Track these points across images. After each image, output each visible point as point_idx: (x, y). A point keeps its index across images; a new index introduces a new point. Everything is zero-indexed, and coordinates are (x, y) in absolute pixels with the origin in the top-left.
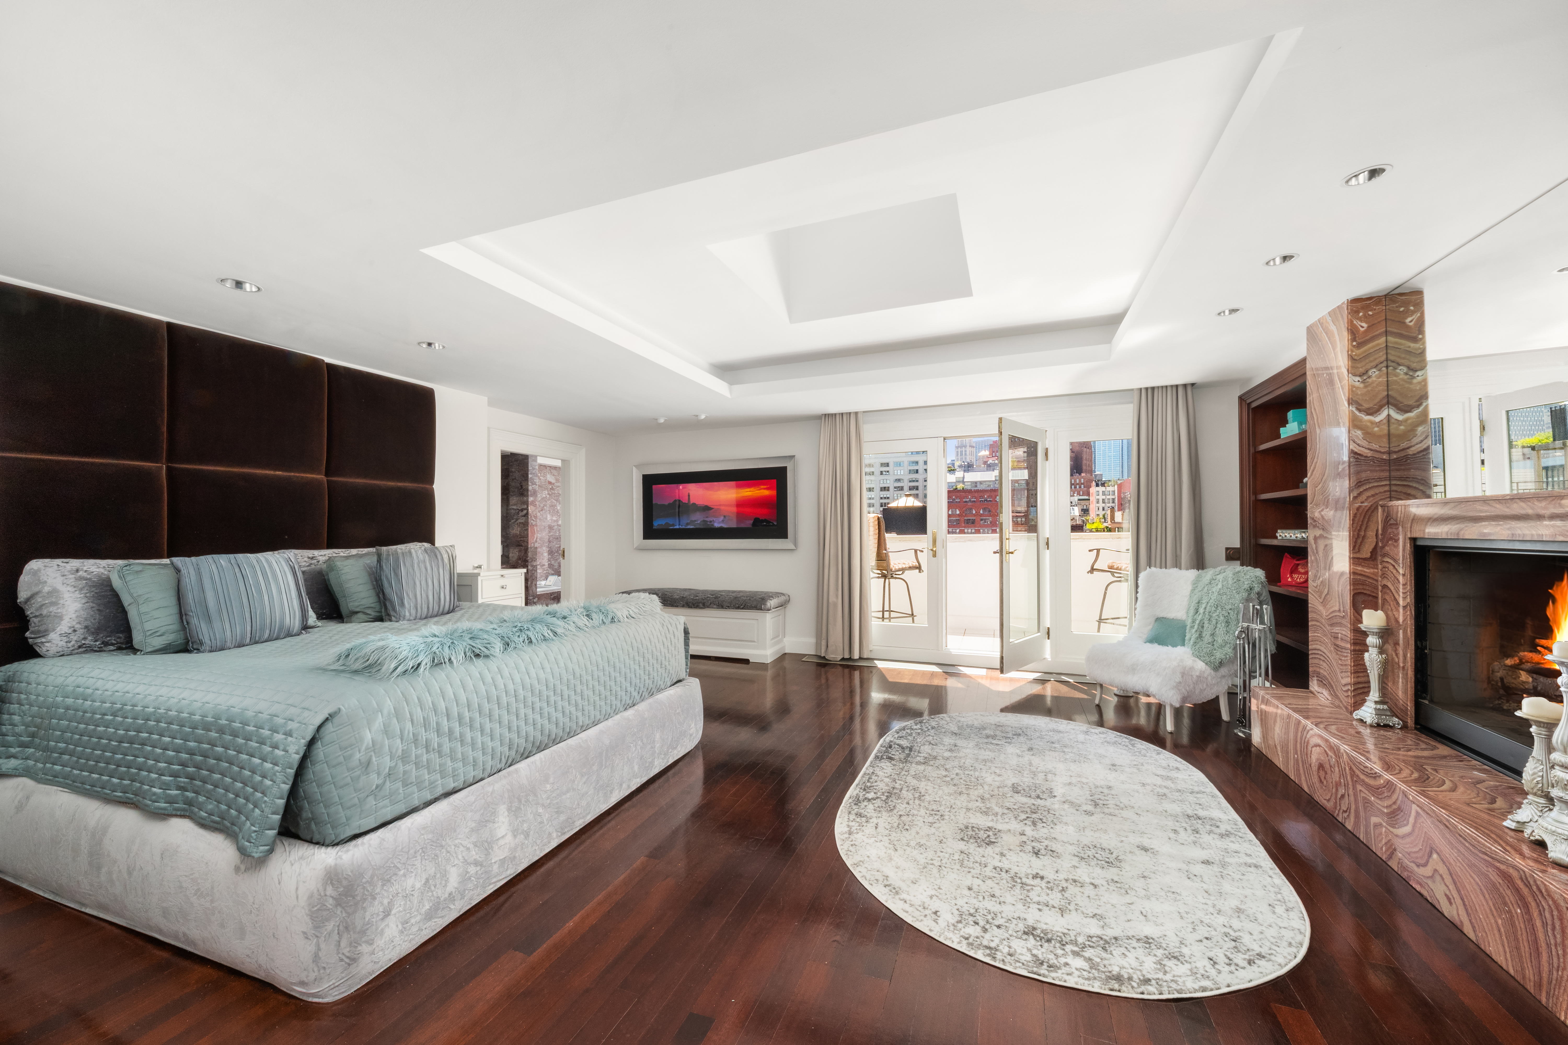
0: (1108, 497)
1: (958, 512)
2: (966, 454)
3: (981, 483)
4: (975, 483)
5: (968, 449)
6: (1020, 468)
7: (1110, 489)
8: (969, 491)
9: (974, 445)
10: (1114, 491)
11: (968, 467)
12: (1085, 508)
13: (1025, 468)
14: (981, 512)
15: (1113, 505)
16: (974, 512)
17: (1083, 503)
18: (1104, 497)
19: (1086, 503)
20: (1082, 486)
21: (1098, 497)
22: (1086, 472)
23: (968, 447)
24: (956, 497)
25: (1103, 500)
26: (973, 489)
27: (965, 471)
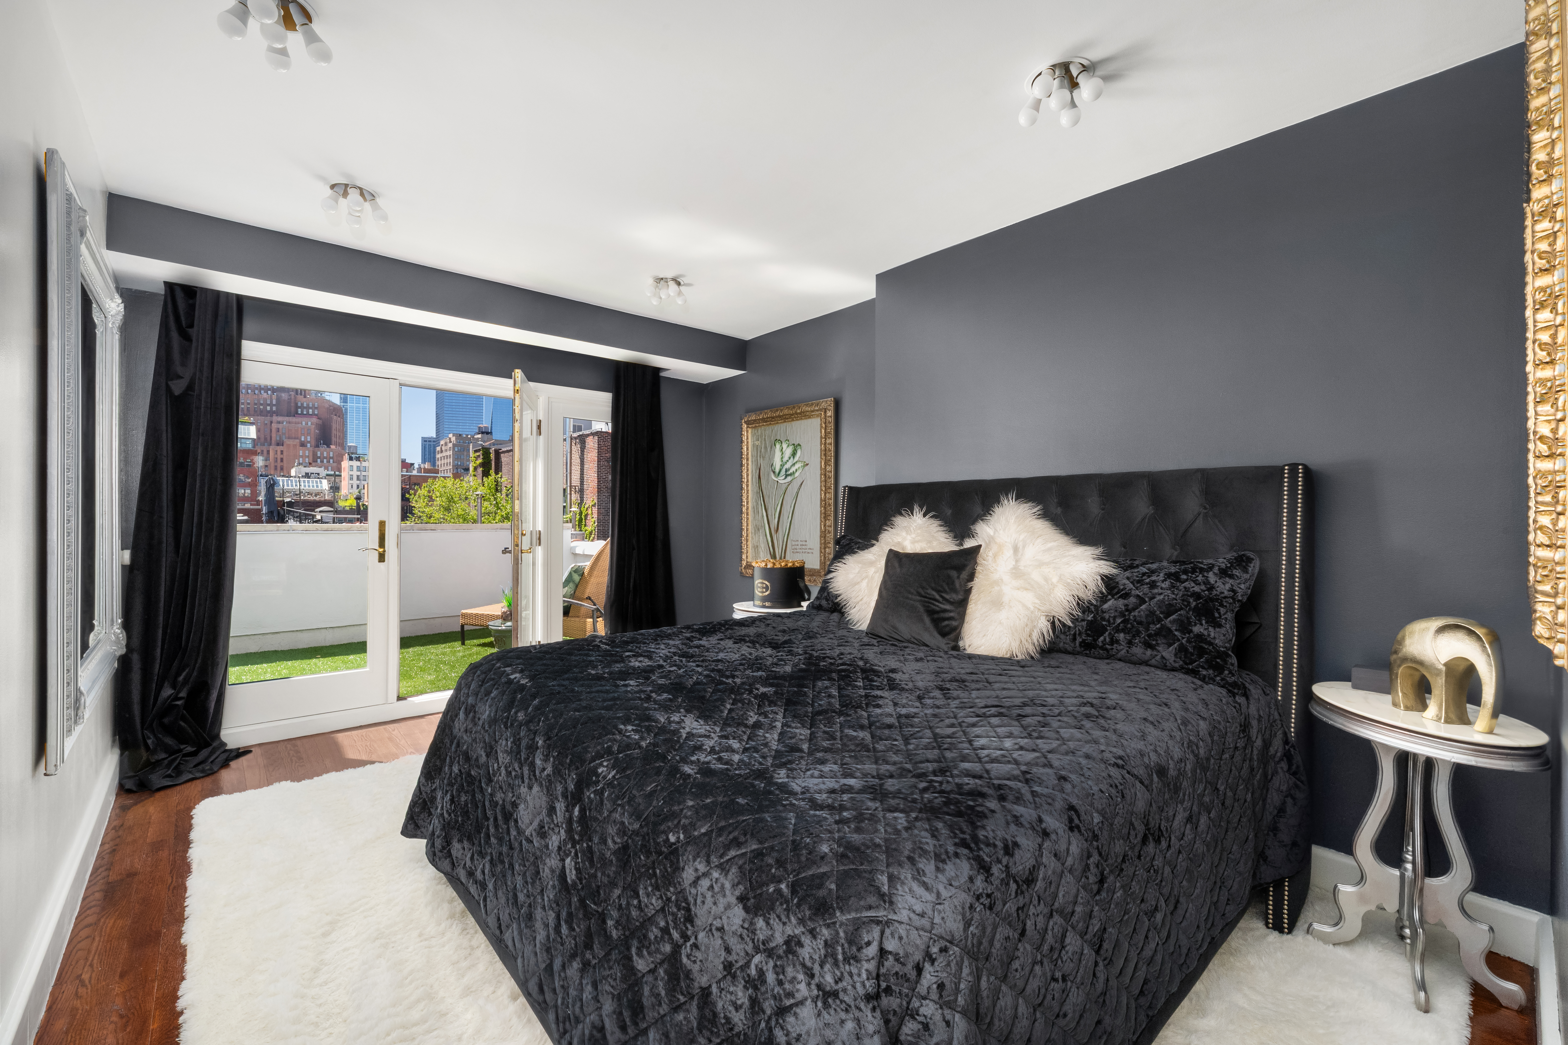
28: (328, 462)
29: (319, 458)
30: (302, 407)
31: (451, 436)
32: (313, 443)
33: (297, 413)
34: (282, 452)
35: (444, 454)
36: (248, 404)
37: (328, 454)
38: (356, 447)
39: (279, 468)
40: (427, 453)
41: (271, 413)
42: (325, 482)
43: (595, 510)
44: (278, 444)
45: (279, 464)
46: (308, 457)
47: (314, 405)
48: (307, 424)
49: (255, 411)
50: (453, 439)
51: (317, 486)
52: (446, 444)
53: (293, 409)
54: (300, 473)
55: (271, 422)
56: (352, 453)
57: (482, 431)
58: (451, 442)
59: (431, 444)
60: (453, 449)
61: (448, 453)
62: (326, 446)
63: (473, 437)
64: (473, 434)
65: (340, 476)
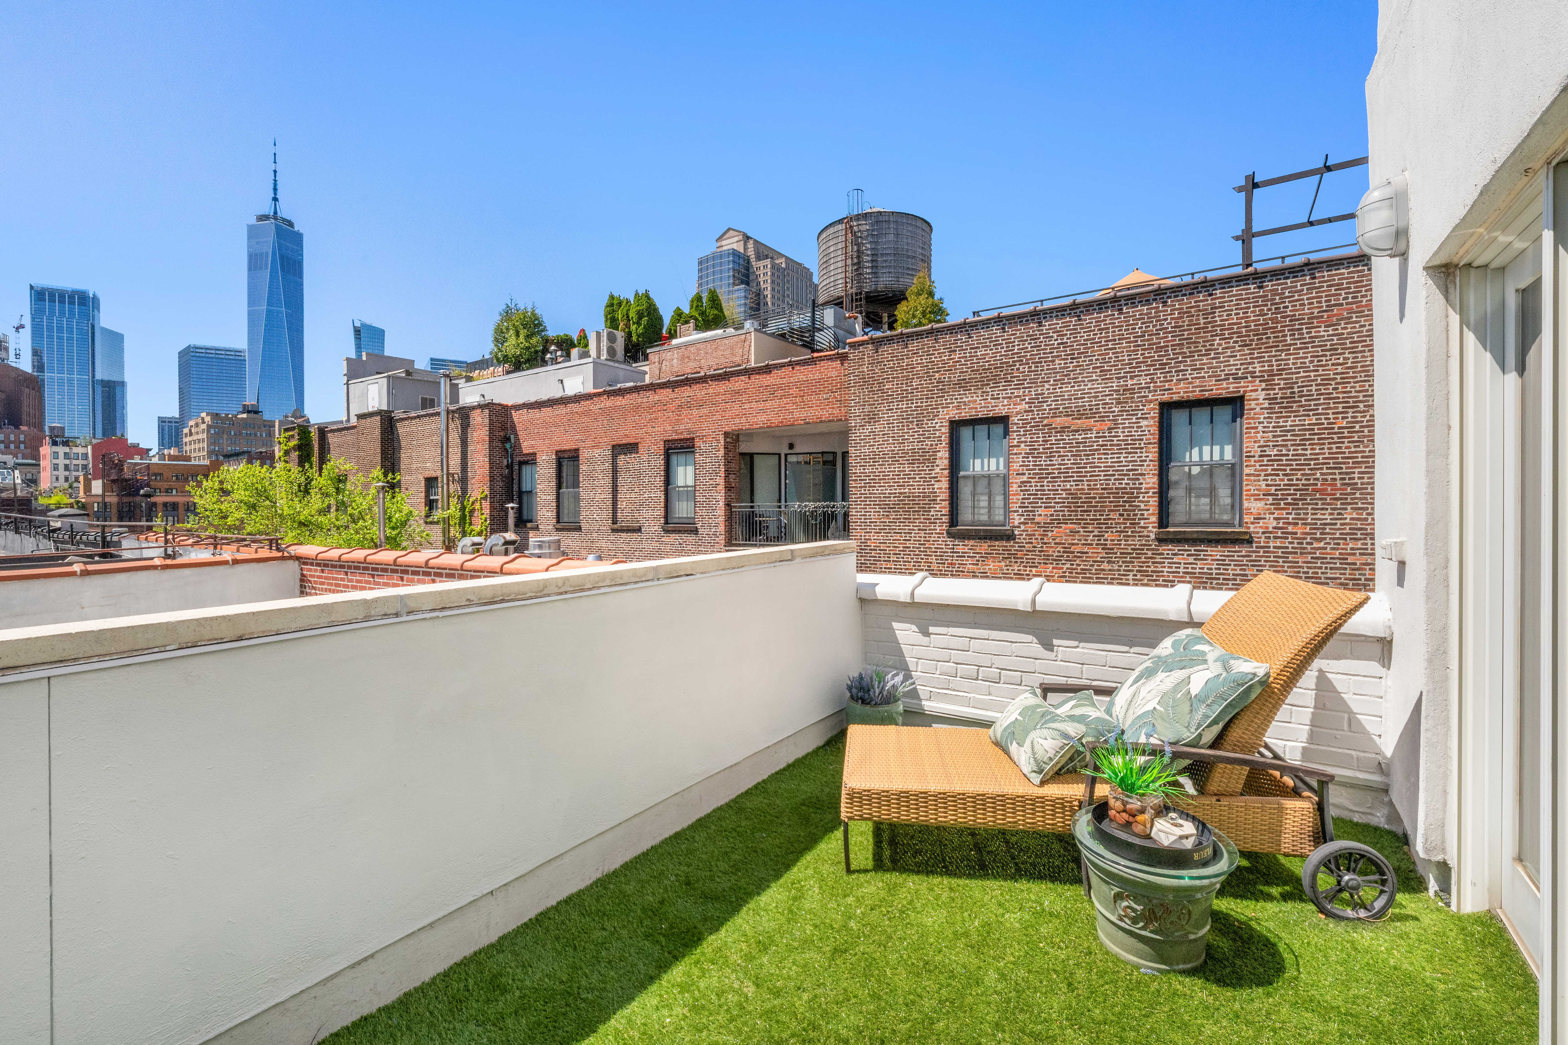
0: (75, 462)
7: (80, 450)
10: (87, 454)
12: (31, 477)
15: (84, 474)
17: (25, 470)
18: (67, 462)
19: (33, 470)
20: (22, 446)
21: (55, 462)
22: (30, 424)
25: (66, 465)
28: (19, 446)
31: (203, 415)
35: (195, 437)
37: (17, 436)
38: (63, 429)
40: (166, 436)
42: (15, 473)
43: (486, 505)
50: (208, 419)
52: (197, 425)
56: (57, 436)
57: (247, 410)
58: (203, 422)
59: (173, 425)
60: (208, 431)
61: (200, 436)
62: (13, 427)
63: (235, 416)
64: (235, 413)
65: (39, 465)
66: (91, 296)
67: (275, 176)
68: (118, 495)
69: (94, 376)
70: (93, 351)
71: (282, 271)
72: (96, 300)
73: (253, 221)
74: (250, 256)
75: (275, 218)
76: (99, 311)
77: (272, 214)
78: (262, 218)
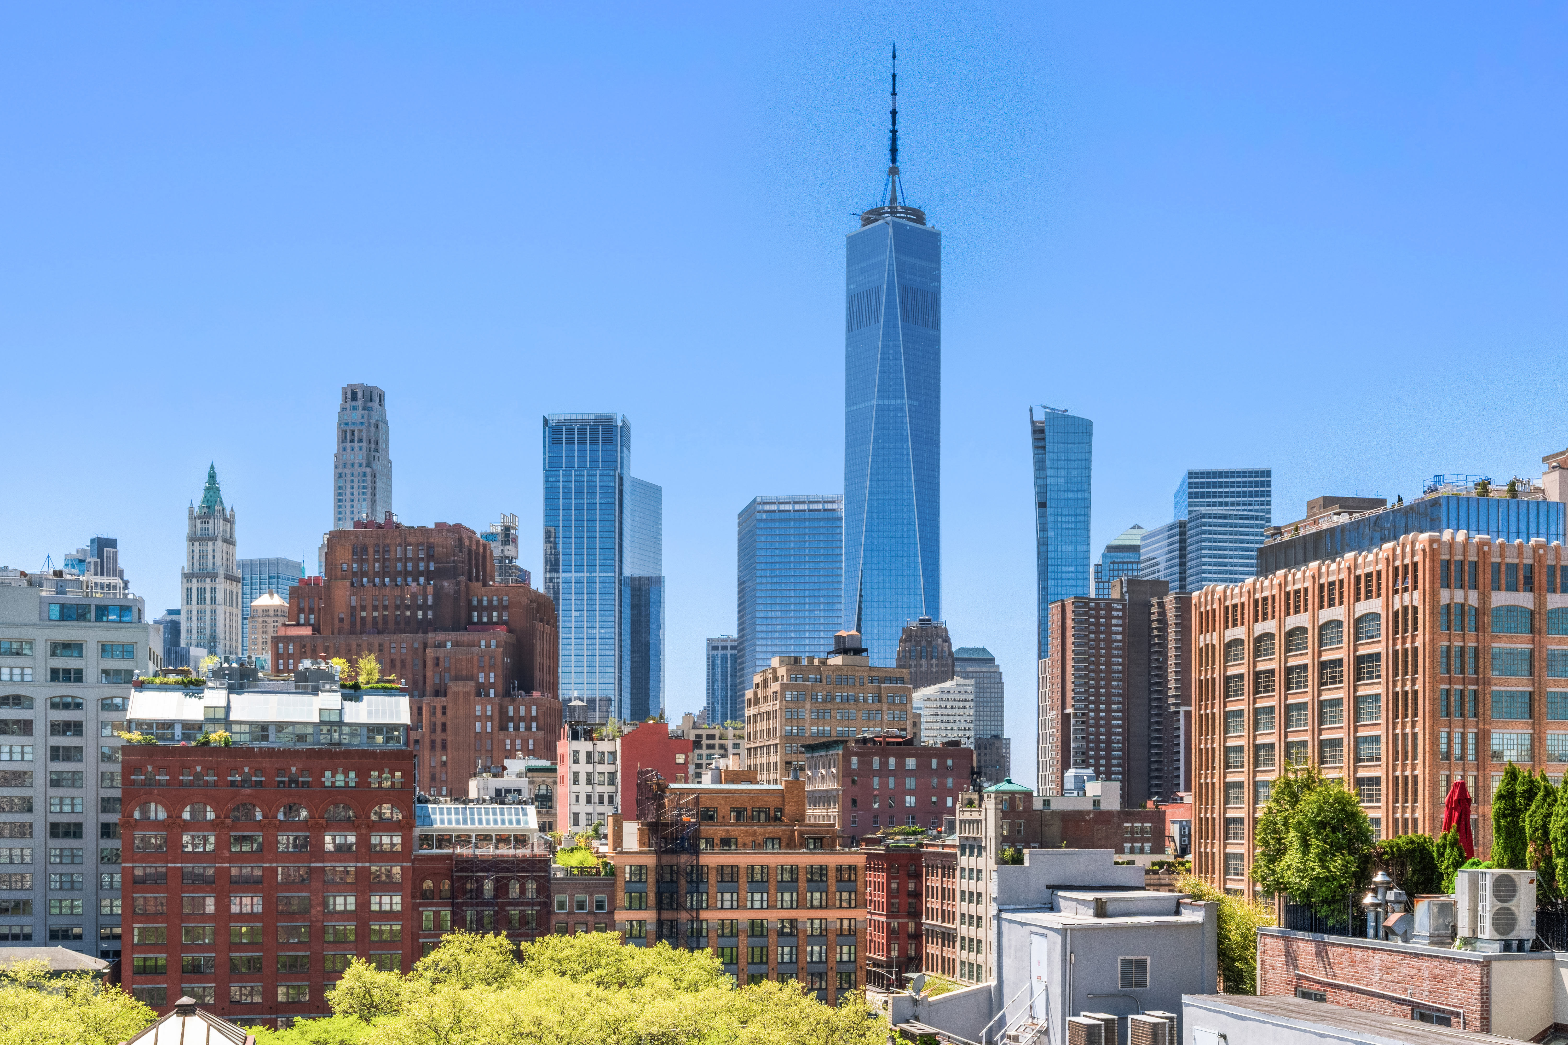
0: (600, 768)
1: (210, 815)
2: (214, 600)
3: (280, 726)
4: (263, 729)
5: (222, 585)
6: (387, 692)
7: (604, 746)
8: (245, 753)
9: (238, 573)
10: (614, 754)
11: (242, 677)
12: (543, 791)
13: (402, 692)
14: (281, 816)
15: (611, 789)
16: (259, 816)
17: (539, 777)
18: (590, 768)
19: (548, 778)
20: (534, 725)
21: (576, 768)
22: (541, 688)
23: (221, 579)
24: (206, 769)
25: (589, 774)
26: (256, 745)
27: (231, 689)
28: (528, 728)
29: (511, 719)
30: (480, 608)
31: (775, 662)
32: (500, 689)
33: (470, 621)
34: (444, 708)
35: (762, 708)
36: (385, 608)
37: (528, 710)
38: (585, 709)
39: (438, 746)
40: (719, 676)
41: (425, 626)
42: (531, 810)
44: (436, 694)
45: (439, 736)
46: (490, 718)
47: (500, 601)
48: (488, 645)
49: (397, 623)
50: (782, 671)
51: (518, 822)
52: (766, 683)
53: (463, 615)
54: (486, 789)
55: (425, 645)
56: (578, 723)
57: (844, 648)
58: (776, 679)
59: (729, 652)
60: (783, 697)
61: (770, 706)
62: (523, 693)
63: (824, 663)
64: (823, 655)
65: (555, 770)
66: (619, 424)
67: (894, 123)
68: (656, 852)
69: (621, 573)
70: (621, 524)
71: (903, 320)
72: (625, 427)
73: (856, 226)
74: (851, 300)
75: (893, 212)
76: (629, 450)
77: (887, 203)
78: (871, 216)
